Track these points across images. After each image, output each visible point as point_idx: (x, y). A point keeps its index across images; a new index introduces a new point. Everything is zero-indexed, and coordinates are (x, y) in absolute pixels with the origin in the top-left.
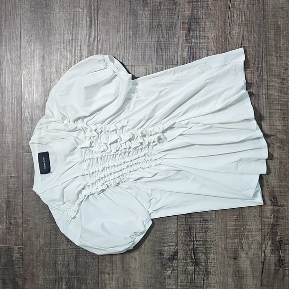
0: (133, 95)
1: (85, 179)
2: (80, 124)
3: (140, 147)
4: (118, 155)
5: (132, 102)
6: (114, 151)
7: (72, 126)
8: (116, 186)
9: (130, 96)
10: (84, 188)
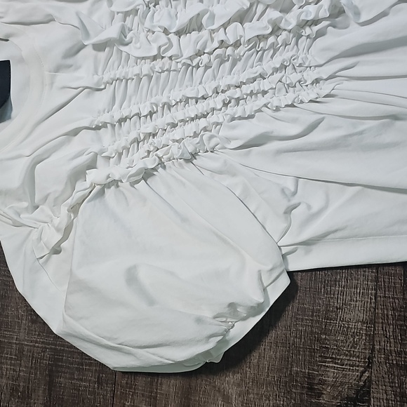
1: (100, 140)
3: (271, 40)
8: (188, 161)
10: (92, 165)
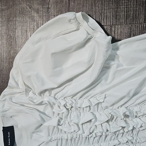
0: (112, 63)
2: (46, 98)
3: (121, 131)
4: (92, 138)
5: (111, 72)
6: (87, 133)
7: (38, 99)
9: (109, 64)
